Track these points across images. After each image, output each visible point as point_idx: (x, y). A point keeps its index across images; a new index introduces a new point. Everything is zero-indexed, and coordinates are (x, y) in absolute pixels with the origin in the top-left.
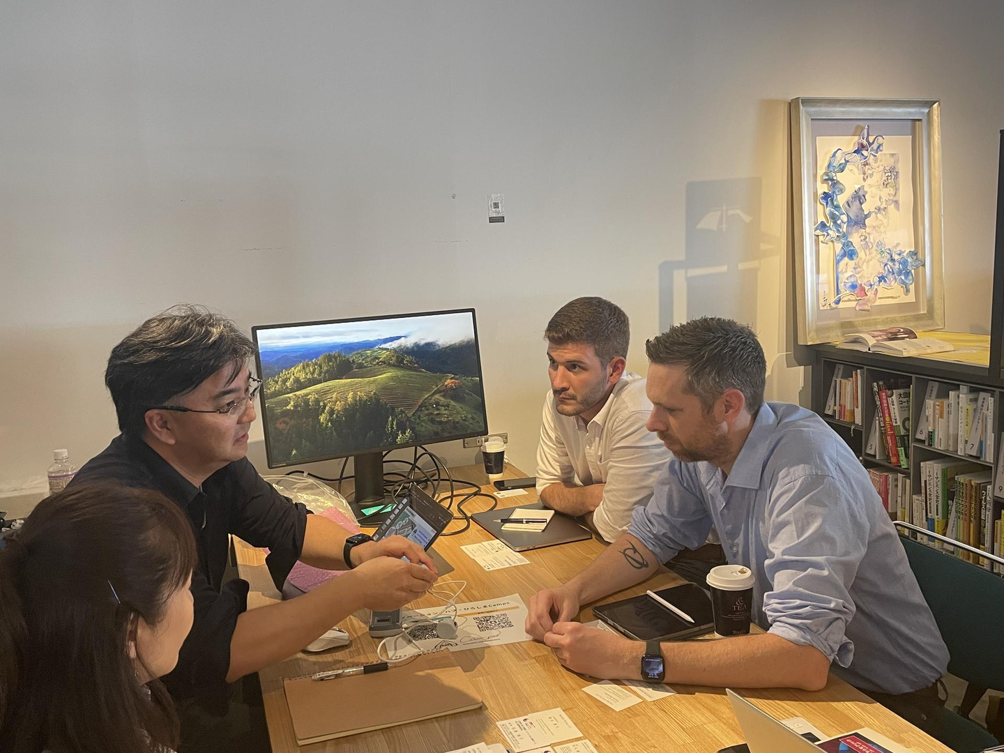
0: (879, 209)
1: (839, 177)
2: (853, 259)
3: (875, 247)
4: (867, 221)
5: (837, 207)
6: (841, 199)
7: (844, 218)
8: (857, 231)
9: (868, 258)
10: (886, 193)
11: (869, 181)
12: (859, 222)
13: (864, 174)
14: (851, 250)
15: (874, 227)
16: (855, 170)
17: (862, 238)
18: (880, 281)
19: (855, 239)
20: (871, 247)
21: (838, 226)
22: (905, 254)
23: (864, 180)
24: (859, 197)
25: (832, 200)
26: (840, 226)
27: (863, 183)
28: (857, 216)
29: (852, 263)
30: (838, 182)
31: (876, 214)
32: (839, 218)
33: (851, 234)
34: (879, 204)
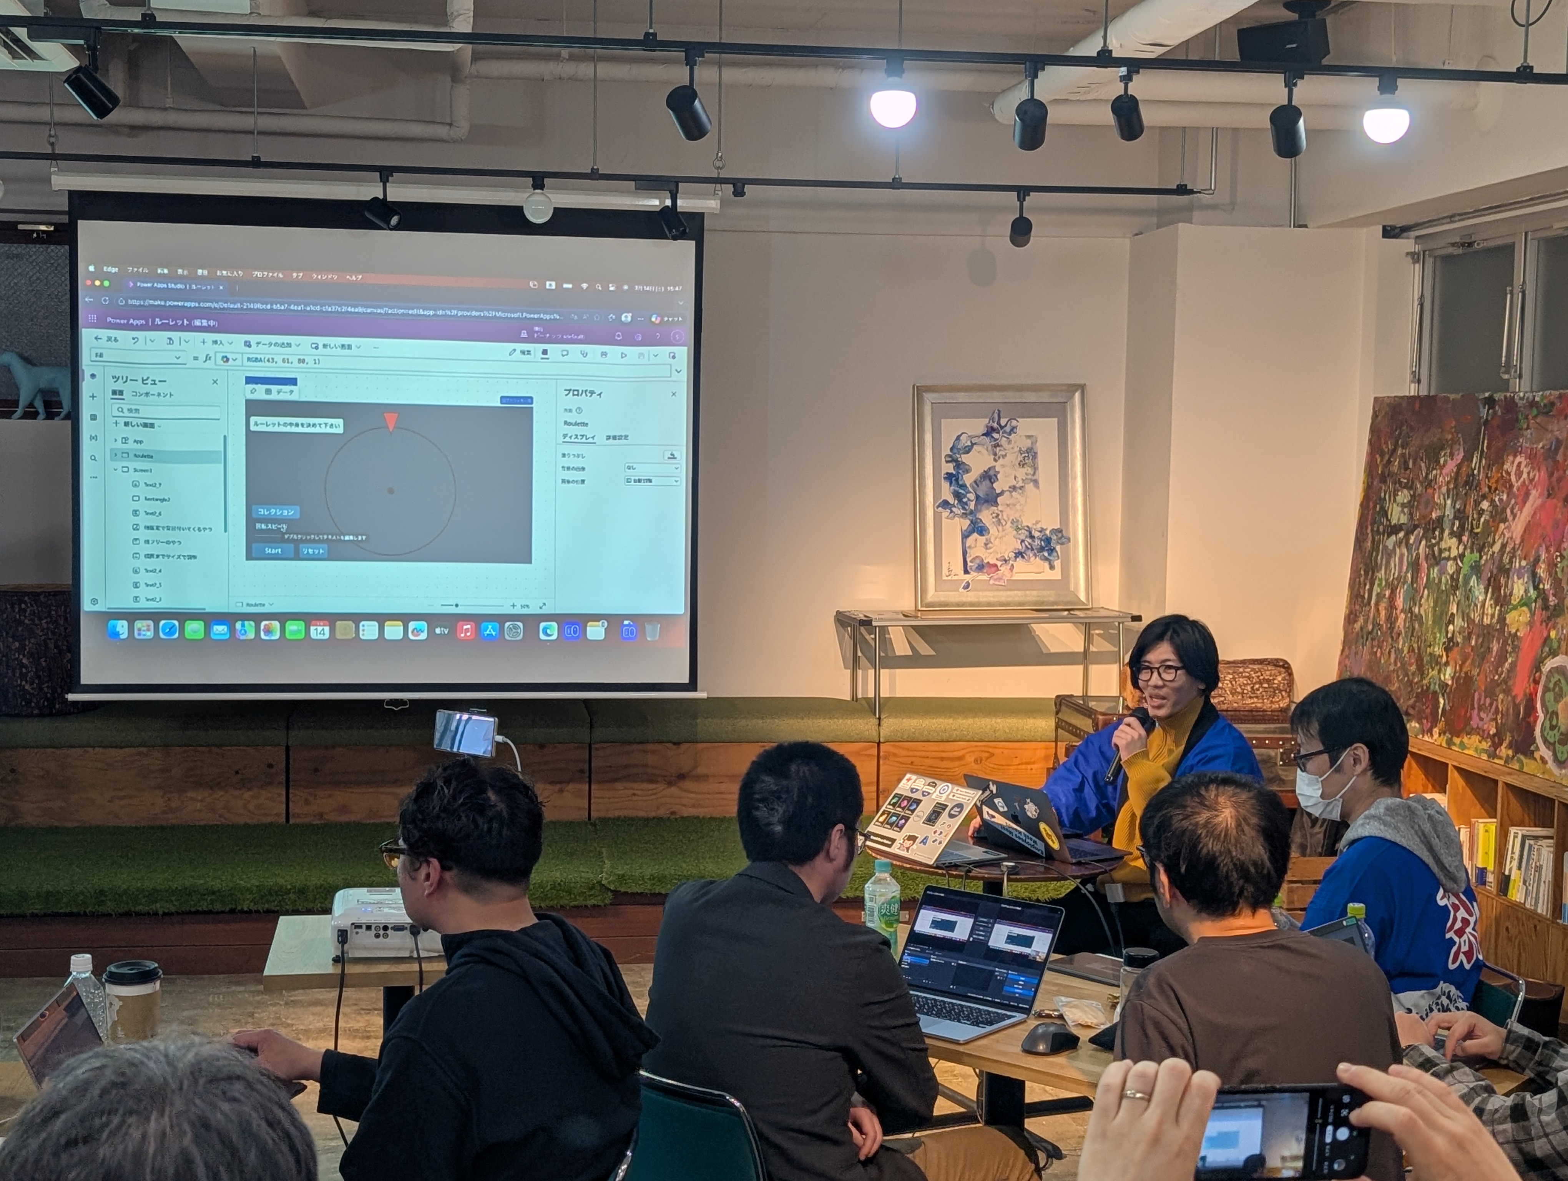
0: (1014, 488)
1: (964, 458)
2: (983, 535)
3: (1009, 524)
4: (999, 499)
5: (963, 486)
6: (968, 479)
7: (972, 496)
8: (988, 509)
9: (1001, 534)
10: (1021, 473)
11: (1001, 461)
12: (991, 499)
13: (995, 454)
14: (981, 527)
15: (1008, 505)
16: (984, 452)
17: (994, 515)
18: (1016, 557)
19: (986, 516)
20: (1004, 523)
21: (964, 505)
22: (1048, 532)
23: (995, 460)
24: (989, 476)
25: (957, 480)
26: (966, 504)
27: (994, 464)
28: (987, 495)
29: (982, 539)
30: (963, 463)
31: (1011, 492)
32: (965, 496)
33: (980, 511)
34: (1014, 483)
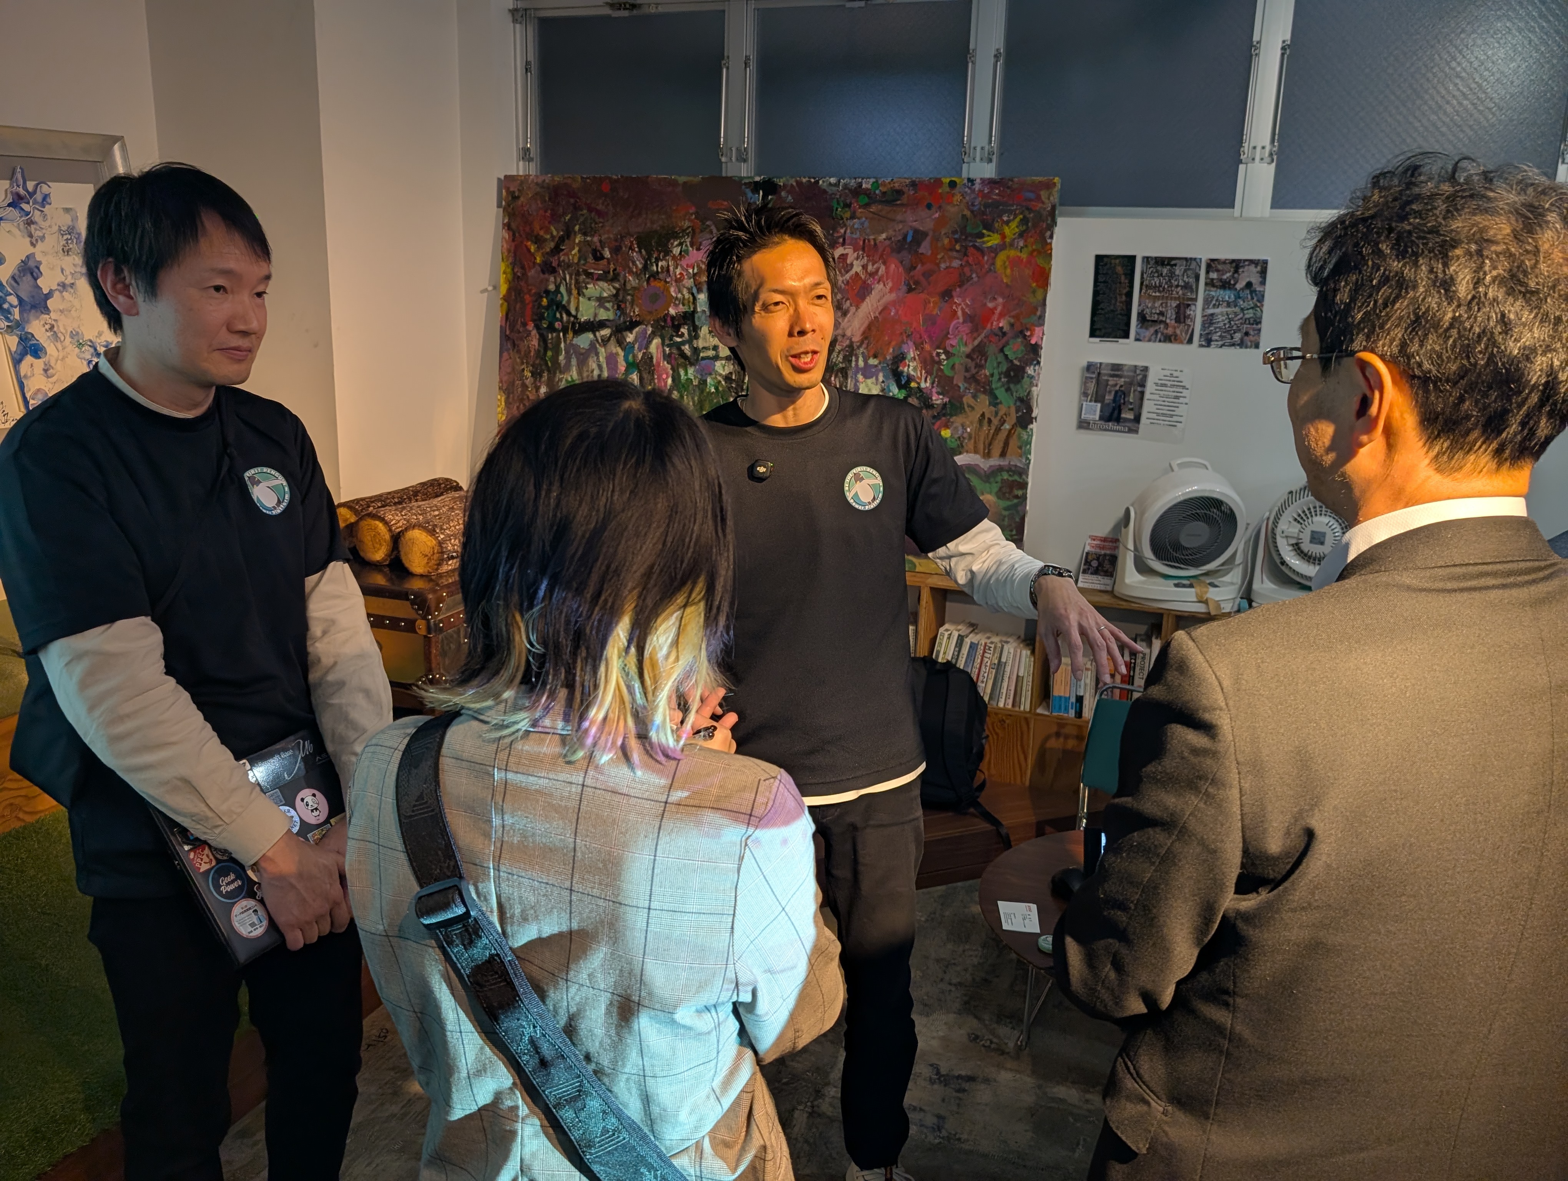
0: (63, 286)
2: (39, 358)
3: (68, 339)
4: (49, 303)
6: (3, 273)
7: (13, 301)
8: (37, 318)
9: (60, 355)
10: (69, 262)
11: (40, 245)
12: (39, 303)
13: (31, 236)
14: (34, 345)
15: (61, 312)
16: (16, 231)
17: (47, 327)
19: (37, 328)
20: (62, 338)
23: (33, 245)
24: (29, 269)
26: (8, 312)
27: (32, 250)
28: (33, 297)
29: (38, 365)
31: (61, 292)
32: (5, 300)
33: (28, 322)
34: (62, 279)
